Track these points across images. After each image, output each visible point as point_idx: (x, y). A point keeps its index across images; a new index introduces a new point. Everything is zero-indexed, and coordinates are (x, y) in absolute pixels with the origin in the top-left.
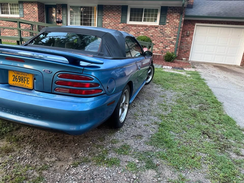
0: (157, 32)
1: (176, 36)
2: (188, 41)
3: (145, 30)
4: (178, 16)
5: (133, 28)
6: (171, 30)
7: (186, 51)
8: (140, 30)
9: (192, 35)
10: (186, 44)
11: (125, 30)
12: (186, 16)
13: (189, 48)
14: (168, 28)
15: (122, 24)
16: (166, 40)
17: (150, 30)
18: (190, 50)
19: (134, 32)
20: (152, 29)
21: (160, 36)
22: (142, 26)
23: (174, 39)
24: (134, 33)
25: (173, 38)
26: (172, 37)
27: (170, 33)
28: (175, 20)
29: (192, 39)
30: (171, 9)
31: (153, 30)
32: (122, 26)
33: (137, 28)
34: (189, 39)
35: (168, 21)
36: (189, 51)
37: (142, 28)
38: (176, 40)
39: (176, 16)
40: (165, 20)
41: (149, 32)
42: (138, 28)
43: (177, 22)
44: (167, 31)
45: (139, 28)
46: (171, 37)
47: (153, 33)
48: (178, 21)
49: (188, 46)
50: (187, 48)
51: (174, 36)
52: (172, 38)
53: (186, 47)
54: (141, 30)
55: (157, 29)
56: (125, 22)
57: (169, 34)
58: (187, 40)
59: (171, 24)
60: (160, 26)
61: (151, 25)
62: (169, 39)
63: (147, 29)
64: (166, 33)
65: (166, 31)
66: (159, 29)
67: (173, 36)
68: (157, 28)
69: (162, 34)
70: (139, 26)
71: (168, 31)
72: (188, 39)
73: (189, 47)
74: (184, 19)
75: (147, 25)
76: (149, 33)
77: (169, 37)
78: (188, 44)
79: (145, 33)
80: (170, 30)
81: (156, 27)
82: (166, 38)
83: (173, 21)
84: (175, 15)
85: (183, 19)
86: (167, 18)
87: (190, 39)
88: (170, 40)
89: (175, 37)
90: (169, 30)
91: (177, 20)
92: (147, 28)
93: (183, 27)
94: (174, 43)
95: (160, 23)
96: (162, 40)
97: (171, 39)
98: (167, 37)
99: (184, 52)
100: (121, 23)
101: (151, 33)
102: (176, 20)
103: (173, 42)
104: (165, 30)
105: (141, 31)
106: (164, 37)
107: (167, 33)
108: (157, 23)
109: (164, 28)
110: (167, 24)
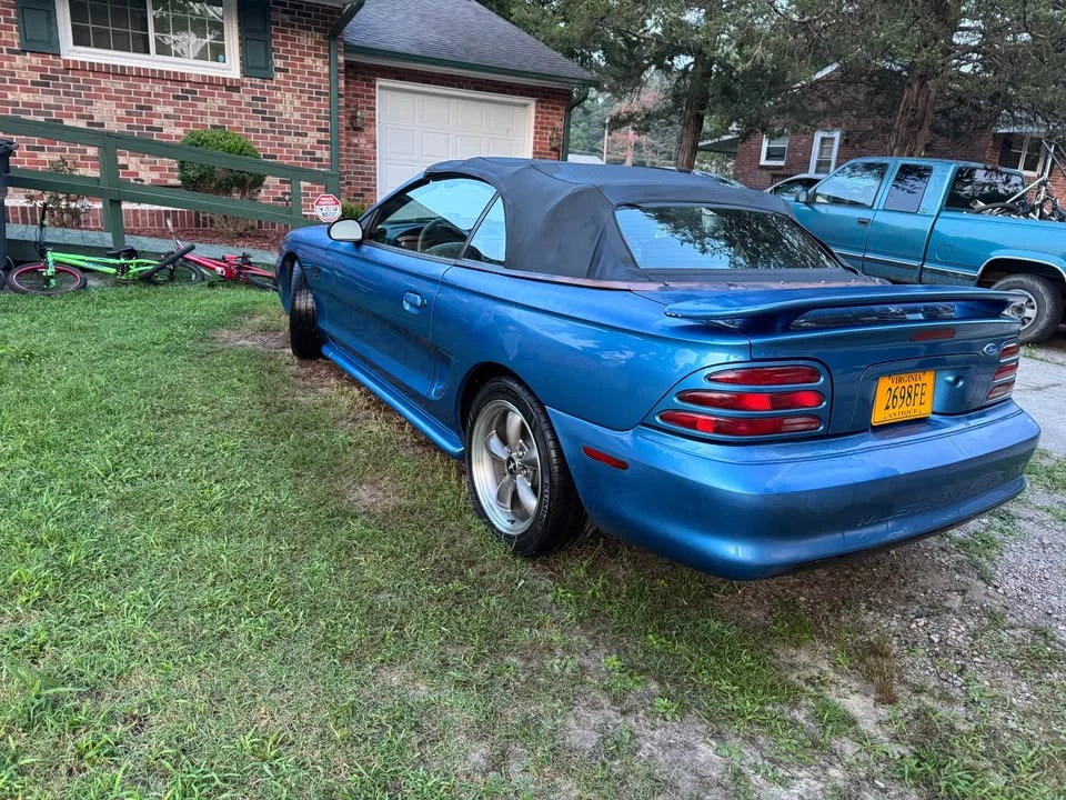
0: (240, 110)
1: (326, 130)
2: (362, 152)
3: (176, 97)
4: (316, 43)
5: (104, 83)
6: (303, 103)
7: (362, 190)
8: (149, 94)
9: (371, 126)
10: (356, 162)
11: (58, 93)
12: (350, 48)
13: (370, 179)
14: (288, 95)
15: (36, 61)
16: (285, 145)
17: (205, 100)
18: (375, 185)
19: (118, 106)
20: (213, 95)
21: (257, 131)
22: (160, 77)
23: (319, 142)
24: (121, 112)
25: (312, 138)
26: (309, 134)
27: (297, 116)
28: (308, 61)
29: (375, 143)
30: (284, 12)
31: (220, 102)
32: (32, 68)
33: (130, 86)
34: (363, 141)
35: (279, 63)
36: (370, 190)
37: (158, 88)
38: (327, 149)
39: (311, 43)
40: (268, 59)
41: (201, 106)
42: (135, 86)
43: (318, 70)
44: (285, 107)
45: (145, 87)
46: (306, 135)
47: (223, 115)
48: (321, 67)
49: (367, 169)
50: (362, 179)
51: (319, 130)
52: (312, 140)
53: (360, 173)
54: (157, 95)
55: (236, 96)
56: (50, 47)
57: (296, 121)
58: (356, 145)
59: (294, 78)
60: (246, 80)
61: (204, 77)
62: (300, 142)
63: (187, 92)
64: (281, 114)
65: (280, 108)
66: (248, 98)
67: (312, 130)
68: (237, 89)
69: (263, 119)
70: (142, 75)
71: (288, 106)
72: (361, 141)
73: (368, 174)
74: (345, 61)
75: (182, 74)
76: (203, 113)
77: (297, 134)
78: (363, 163)
79: (181, 111)
80: (297, 104)
81: (232, 87)
82: (287, 139)
83: (303, 66)
84: (306, 40)
85: (341, 59)
86: (273, 50)
87: (368, 142)
88: (305, 147)
89: (322, 136)
90: (291, 103)
91: (320, 62)
92: (187, 86)
93: (347, 94)
94: (321, 160)
95: (247, 69)
96: (269, 144)
97: (305, 141)
98: (290, 134)
99: (355, 195)
100: (24, 52)
101: (212, 114)
102: (314, 61)
103: (318, 154)
104: (276, 101)
105: (158, 103)
106: (274, 132)
107: (286, 116)
108: (231, 68)
109: (267, 94)
110: (279, 76)
